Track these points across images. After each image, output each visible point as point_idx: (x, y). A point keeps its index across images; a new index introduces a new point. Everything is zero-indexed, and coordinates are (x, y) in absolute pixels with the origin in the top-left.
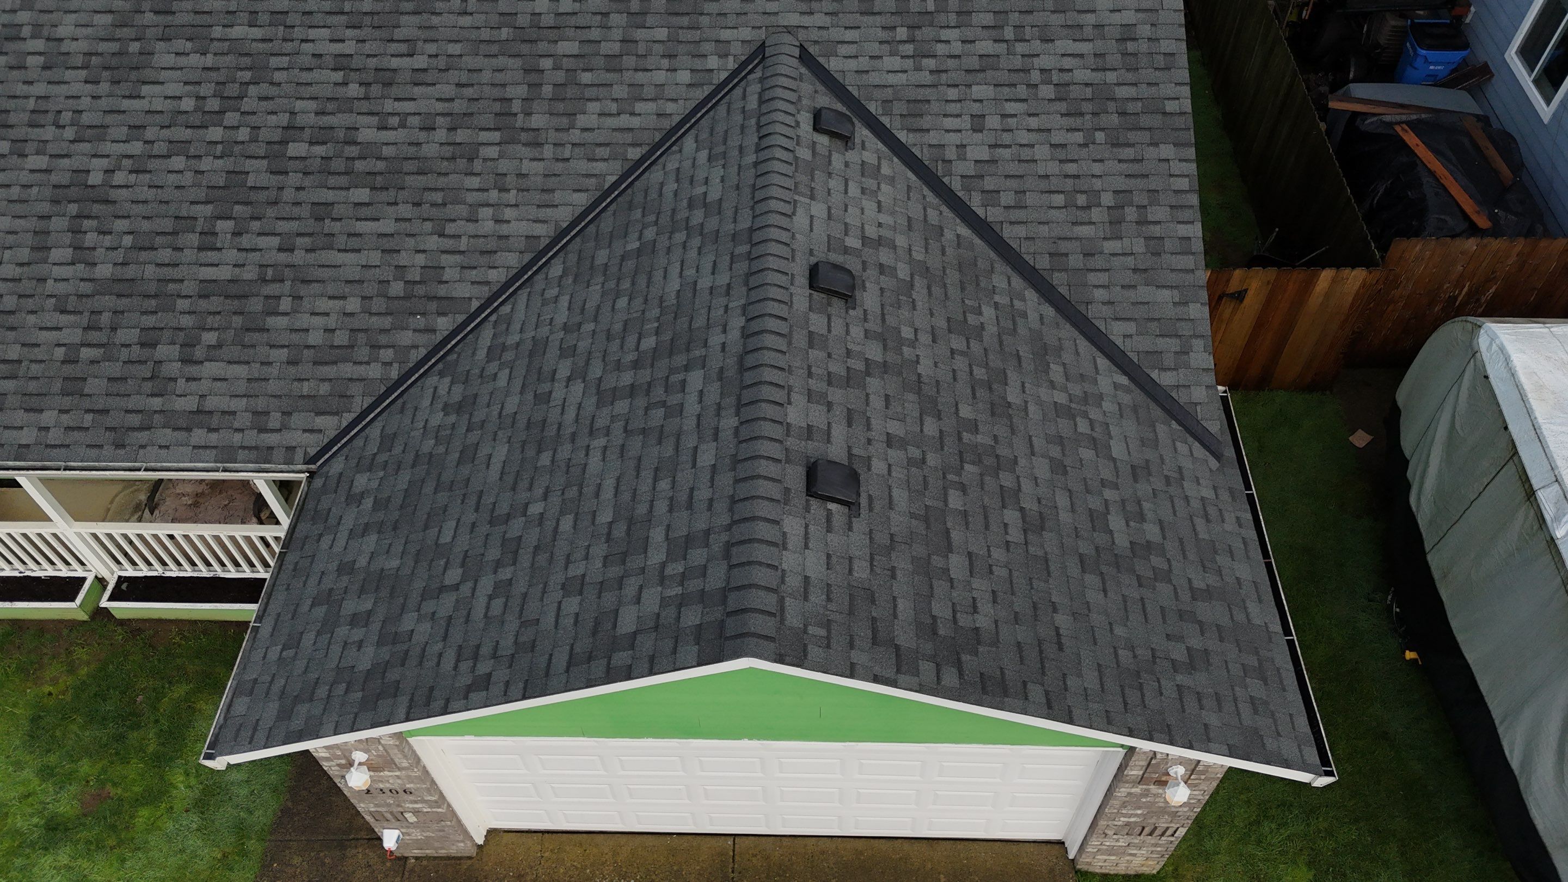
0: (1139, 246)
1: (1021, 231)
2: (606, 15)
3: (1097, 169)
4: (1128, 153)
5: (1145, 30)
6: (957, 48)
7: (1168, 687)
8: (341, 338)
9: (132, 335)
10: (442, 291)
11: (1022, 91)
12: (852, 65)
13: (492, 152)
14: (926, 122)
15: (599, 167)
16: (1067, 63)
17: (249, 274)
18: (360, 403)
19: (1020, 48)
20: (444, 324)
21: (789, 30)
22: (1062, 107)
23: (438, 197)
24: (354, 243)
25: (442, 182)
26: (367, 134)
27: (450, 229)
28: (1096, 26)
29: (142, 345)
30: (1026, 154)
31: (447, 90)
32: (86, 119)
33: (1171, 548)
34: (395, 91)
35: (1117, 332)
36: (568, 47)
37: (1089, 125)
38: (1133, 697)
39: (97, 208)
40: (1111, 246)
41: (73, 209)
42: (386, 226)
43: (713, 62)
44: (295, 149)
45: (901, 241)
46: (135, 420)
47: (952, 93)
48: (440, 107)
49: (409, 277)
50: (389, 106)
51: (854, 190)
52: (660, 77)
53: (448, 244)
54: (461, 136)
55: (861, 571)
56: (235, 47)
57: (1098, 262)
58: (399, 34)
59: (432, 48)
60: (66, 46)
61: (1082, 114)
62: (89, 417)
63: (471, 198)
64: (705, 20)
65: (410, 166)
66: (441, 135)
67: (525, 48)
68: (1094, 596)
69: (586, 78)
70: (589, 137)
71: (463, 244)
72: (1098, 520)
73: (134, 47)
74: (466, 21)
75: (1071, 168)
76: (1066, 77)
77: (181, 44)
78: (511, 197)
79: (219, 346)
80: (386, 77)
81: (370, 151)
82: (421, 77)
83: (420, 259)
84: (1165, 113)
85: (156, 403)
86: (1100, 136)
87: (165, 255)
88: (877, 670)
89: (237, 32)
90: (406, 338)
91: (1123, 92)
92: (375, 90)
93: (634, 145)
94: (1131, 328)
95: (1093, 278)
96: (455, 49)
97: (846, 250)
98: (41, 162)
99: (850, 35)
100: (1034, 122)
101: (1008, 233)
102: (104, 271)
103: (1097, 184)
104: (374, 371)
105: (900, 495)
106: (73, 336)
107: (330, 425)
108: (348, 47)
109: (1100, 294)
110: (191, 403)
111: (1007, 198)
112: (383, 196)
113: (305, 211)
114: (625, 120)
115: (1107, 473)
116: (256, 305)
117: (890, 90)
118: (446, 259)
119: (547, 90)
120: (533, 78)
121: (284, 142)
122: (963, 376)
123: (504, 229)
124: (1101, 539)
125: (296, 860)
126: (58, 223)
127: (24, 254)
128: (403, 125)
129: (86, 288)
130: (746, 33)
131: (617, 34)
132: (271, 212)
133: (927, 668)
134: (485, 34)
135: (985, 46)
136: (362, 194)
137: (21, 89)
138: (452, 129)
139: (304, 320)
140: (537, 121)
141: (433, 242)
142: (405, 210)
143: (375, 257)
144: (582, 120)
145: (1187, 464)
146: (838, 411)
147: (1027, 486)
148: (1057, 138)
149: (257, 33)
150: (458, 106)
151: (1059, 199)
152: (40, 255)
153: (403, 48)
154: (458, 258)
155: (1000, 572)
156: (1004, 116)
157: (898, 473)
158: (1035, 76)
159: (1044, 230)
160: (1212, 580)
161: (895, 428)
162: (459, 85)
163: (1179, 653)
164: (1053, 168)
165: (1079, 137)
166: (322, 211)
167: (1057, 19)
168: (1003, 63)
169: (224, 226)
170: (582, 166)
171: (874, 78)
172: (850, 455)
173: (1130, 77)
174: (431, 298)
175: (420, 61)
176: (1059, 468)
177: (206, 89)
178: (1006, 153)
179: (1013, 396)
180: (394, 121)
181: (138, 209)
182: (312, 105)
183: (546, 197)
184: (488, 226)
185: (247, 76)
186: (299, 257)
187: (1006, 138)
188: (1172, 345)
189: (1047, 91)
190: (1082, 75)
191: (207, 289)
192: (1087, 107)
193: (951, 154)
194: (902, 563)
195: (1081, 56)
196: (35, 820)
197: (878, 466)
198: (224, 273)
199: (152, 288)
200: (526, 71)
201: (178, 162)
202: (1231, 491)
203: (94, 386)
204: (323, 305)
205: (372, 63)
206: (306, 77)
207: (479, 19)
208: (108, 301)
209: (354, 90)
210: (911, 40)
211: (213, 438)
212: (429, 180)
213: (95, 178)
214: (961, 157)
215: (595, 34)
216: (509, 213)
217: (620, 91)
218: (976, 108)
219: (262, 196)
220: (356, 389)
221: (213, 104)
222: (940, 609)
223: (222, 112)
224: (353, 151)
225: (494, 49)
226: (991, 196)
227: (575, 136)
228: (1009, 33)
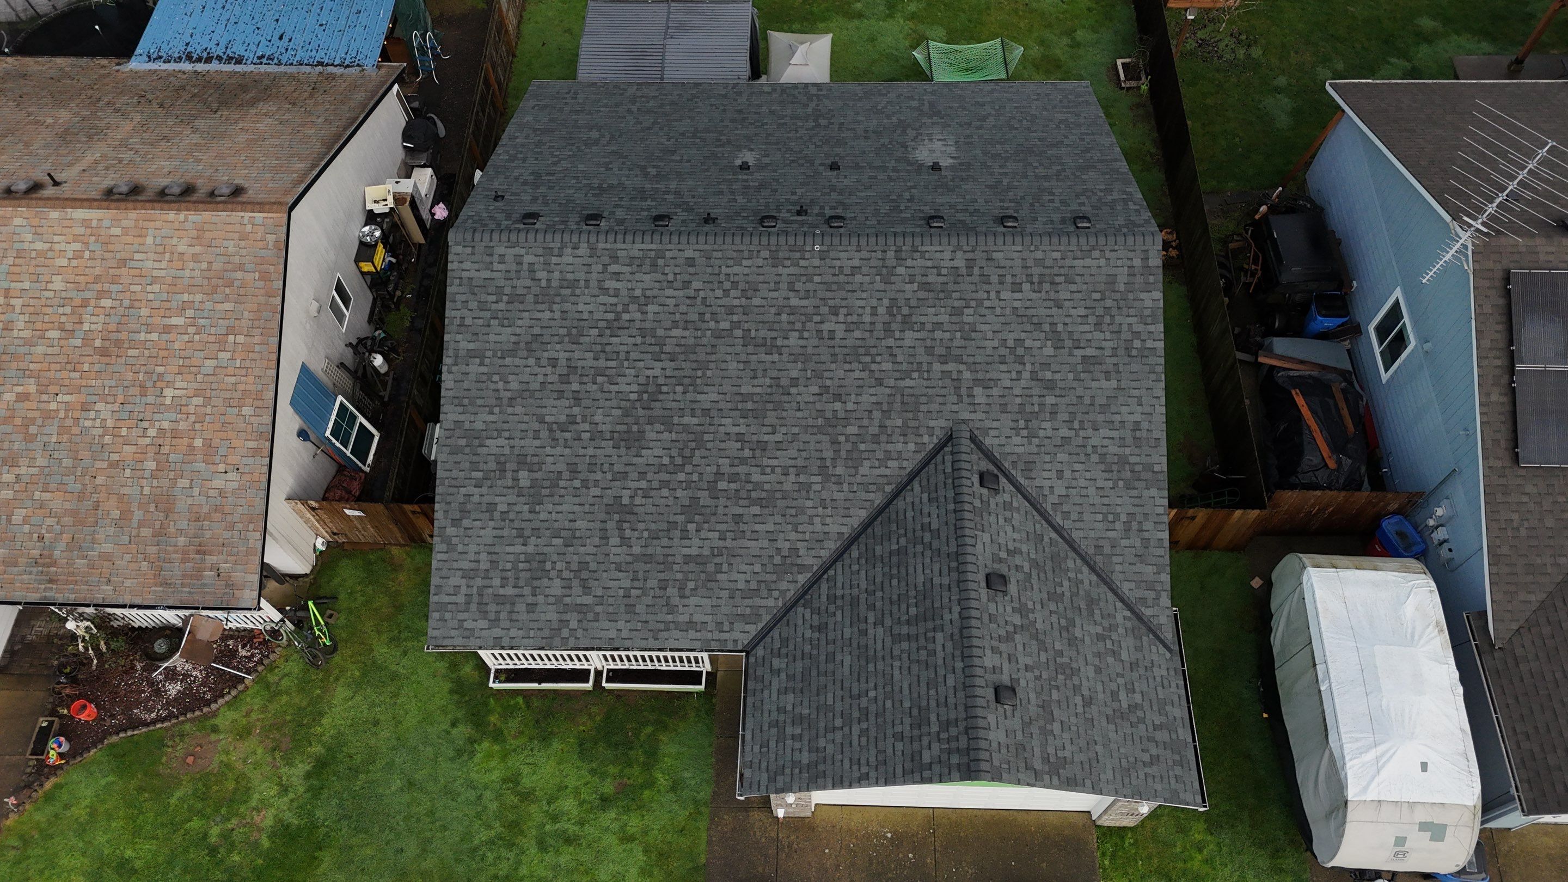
0: (1138, 543)
1: (1081, 534)
2: (871, 412)
3: (1119, 501)
4: (1135, 493)
5: (1145, 425)
6: (1050, 433)
7: (1142, 776)
8: (753, 585)
9: (652, 583)
10: (799, 561)
11: (1082, 458)
12: (996, 441)
13: (818, 487)
14: (1033, 475)
15: (872, 496)
16: (1106, 442)
17: (706, 552)
18: (766, 618)
19: (1082, 433)
20: (802, 579)
21: (964, 421)
22: (1102, 467)
23: (793, 512)
24: (755, 536)
25: (794, 503)
26: (756, 477)
27: (800, 528)
28: (1120, 422)
29: (660, 588)
30: (1084, 492)
31: (793, 453)
32: (616, 468)
33: (1146, 705)
34: (768, 454)
35: (1126, 588)
36: (852, 430)
37: (1115, 477)
38: (1127, 781)
39: (628, 517)
40: (1125, 542)
41: (616, 517)
42: (771, 527)
43: (926, 439)
44: (722, 485)
45: (1024, 548)
46: (662, 626)
47: (1047, 458)
48: (791, 462)
49: (783, 554)
50: (766, 462)
51: (1001, 521)
52: (900, 446)
53: (800, 536)
54: (802, 478)
55: (1019, 736)
56: (686, 428)
57: (1118, 551)
58: (767, 422)
59: (784, 430)
60: (603, 428)
61: (1112, 471)
62: (640, 624)
63: (810, 512)
64: (921, 415)
65: (778, 495)
66: (792, 478)
67: (830, 430)
68: (1112, 735)
69: (862, 447)
70: (865, 480)
71: (807, 536)
72: (1114, 695)
73: (635, 428)
74: (799, 414)
75: (1106, 501)
76: (1105, 450)
77: (658, 427)
78: (829, 511)
79: (695, 589)
80: (763, 446)
81: (758, 486)
82: (780, 446)
83: (787, 545)
84: (1153, 472)
85: (670, 617)
86: (1121, 483)
87: (665, 542)
88: (1028, 781)
89: (687, 420)
90: (784, 585)
91: (1133, 459)
92: (758, 453)
93: (888, 484)
94: (1133, 585)
95: (1115, 559)
96: (796, 430)
97: (1000, 561)
98: (596, 491)
99: (995, 424)
100: (1088, 475)
101: (1076, 535)
102: (637, 550)
103: (1119, 510)
104: (771, 603)
105: (1032, 696)
106: (627, 584)
107: (753, 630)
108: (742, 429)
109: (1118, 568)
110: (686, 618)
111: (1074, 516)
112: (766, 511)
113: (729, 519)
114: (883, 471)
115: (1119, 670)
116: (711, 568)
117: (1015, 456)
118: (799, 545)
119: (843, 454)
120: (836, 447)
121: (716, 482)
122: (1056, 625)
123: (826, 529)
124: (1115, 705)
125: (726, 817)
126: (611, 525)
127: (597, 541)
128: (773, 472)
129: (629, 559)
130: (942, 423)
131: (876, 422)
132: (713, 519)
133: (1046, 777)
134: (810, 422)
135: (1064, 432)
136: (756, 510)
137: (581, 452)
138: (797, 475)
139: (735, 576)
140: (839, 470)
141: (793, 536)
142: (778, 518)
143: (766, 543)
144: (862, 470)
145: (1155, 657)
146: (1005, 655)
147: (1085, 682)
148: (1100, 483)
149: (695, 421)
150: (800, 462)
151: (1100, 517)
152: (604, 541)
153: (769, 429)
154: (805, 543)
155: (1074, 728)
156: (1073, 471)
157: (1031, 685)
158: (1089, 450)
159: (1092, 534)
160: (1163, 719)
161: (1029, 661)
162: (799, 450)
163: (1146, 758)
164: (1097, 500)
165: (1110, 484)
166: (738, 518)
167: (1101, 418)
168: (1074, 443)
169: (691, 527)
170: (864, 496)
171: (1008, 449)
172: (1011, 679)
173: (1137, 451)
174: (793, 565)
175: (778, 437)
176: (1098, 670)
177: (674, 452)
178: (1073, 492)
179: (1078, 633)
180: (768, 470)
181: (648, 518)
182: (727, 461)
183: (846, 511)
184: (818, 527)
185: (693, 445)
186: (729, 543)
187: (1074, 483)
188: (1152, 595)
189: (1095, 458)
190: (1113, 449)
191: (688, 559)
192: (1115, 467)
193: (1046, 492)
194: (1035, 730)
195: (1113, 438)
196: (594, 796)
197: (1023, 683)
198: (694, 551)
199: (661, 559)
200: (833, 443)
201: (665, 492)
202: (1175, 669)
203: (639, 609)
204: (743, 568)
205: (755, 438)
206: (723, 445)
207: (806, 413)
208: (640, 566)
209: (747, 453)
210: (1026, 428)
211: (698, 635)
212: (790, 503)
213: (626, 501)
214: (1052, 493)
215: (866, 422)
216: (828, 520)
217: (880, 455)
218: (1059, 467)
219: (708, 510)
220: (762, 611)
221: (679, 461)
222: (1051, 750)
223: (683, 465)
224: (750, 487)
225: (815, 430)
226: (1066, 515)
227: (859, 479)
228: (1076, 425)
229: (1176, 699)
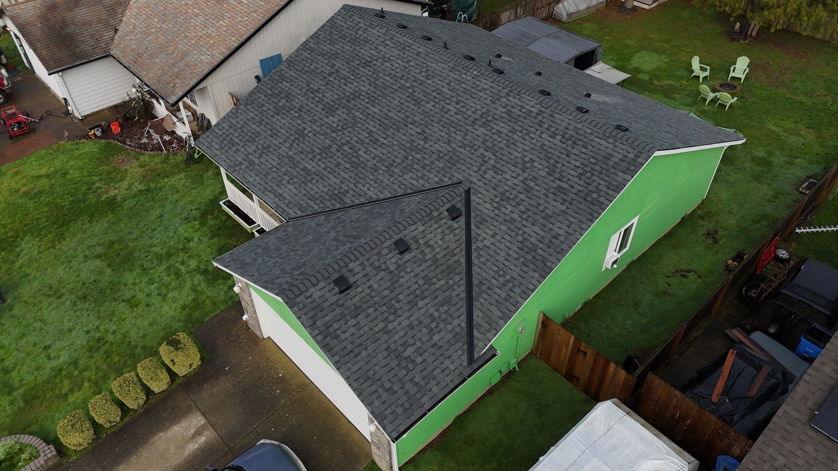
0: (504, 295)
1: (478, 270)
2: (433, 153)
3: (513, 267)
4: (525, 269)
5: (562, 238)
6: (507, 212)
7: (373, 388)
8: (317, 196)
9: (283, 170)
10: (344, 198)
11: (514, 233)
12: (478, 200)
13: (381, 172)
14: (481, 226)
15: (399, 190)
16: (533, 234)
17: (314, 170)
18: (308, 212)
19: (524, 222)
20: (338, 206)
21: (471, 182)
22: (520, 245)
23: (361, 176)
24: (337, 176)
25: (365, 173)
26: (361, 153)
27: (358, 185)
28: (550, 229)
29: (284, 174)
30: (499, 251)
31: (385, 151)
32: (315, 118)
33: (420, 367)
34: (375, 146)
36: (418, 156)
37: (522, 255)
38: (361, 381)
39: (301, 139)
40: (497, 290)
41: (297, 136)
42: (346, 176)
43: (446, 179)
44: (345, 148)
46: (270, 189)
47: (495, 223)
48: (380, 155)
49: (340, 191)
50: (371, 148)
51: (440, 230)
52: (431, 176)
53: (354, 188)
54: (378, 164)
55: (326, 304)
56: (354, 118)
57: (490, 292)
58: (387, 132)
59: (390, 140)
60: (325, 99)
61: (523, 250)
62: (264, 183)
63: (368, 180)
64: (454, 168)
65: (362, 165)
66: (374, 162)
67: (409, 151)
68: (380, 356)
69: (416, 166)
70: (404, 181)
71: (357, 190)
72: (406, 345)
73: (336, 106)
74: (403, 137)
75: (506, 263)
76: (529, 238)
77: (345, 111)
78: (375, 185)
79: (295, 183)
80: (376, 141)
81: (358, 157)
82: (383, 145)
83: (346, 188)
84: (545, 265)
85: (276, 188)
86: (522, 259)
87: (303, 156)
89: (357, 114)
90: (328, 204)
91: (540, 251)
92: (372, 143)
93: (411, 189)
94: (481, 314)
95: (484, 295)
96: (395, 143)
97: (417, 242)
98: (300, 122)
99: (485, 192)
100: (508, 244)
101: (475, 269)
102: (291, 153)
103: (509, 271)
104: (316, 207)
105: (357, 299)
106: (275, 164)
107: (299, 213)
108: (374, 130)
109: (482, 300)
110: (280, 191)
111: (483, 260)
112: (352, 169)
113: (335, 163)
114: (414, 182)
115: (424, 339)
116: (309, 178)
117: (481, 213)
118: (351, 191)
119: (405, 164)
120: (404, 159)
121: (344, 145)
122: (412, 289)
123: (368, 192)
124: (401, 349)
126: (292, 138)
127: (281, 141)
128: (369, 155)
129: (285, 155)
130: (460, 177)
131: (431, 159)
132: (329, 159)
133: (317, 332)
134: (404, 143)
135: (515, 216)
136: (348, 166)
137: (310, 104)
138: (378, 162)
139: (314, 187)
140: (396, 171)
141: (352, 186)
142: (353, 175)
143: (338, 182)
144: (406, 176)
145: (455, 356)
146: (365, 272)
147: (395, 323)
148: (510, 252)
149: (361, 116)
150: (384, 157)
151: (496, 269)
152: (284, 142)
153: (385, 136)
154: (354, 192)
155: (362, 332)
156: (502, 238)
157: (363, 295)
158: (521, 232)
159: (484, 274)
160: (422, 383)
161: (375, 286)
162: (389, 152)
163: (387, 385)
164: (502, 259)
165: (516, 256)
166: (338, 165)
167: (541, 221)
168: (516, 224)
169: (319, 157)
170: (395, 187)
171: (480, 207)
172: (355, 282)
173: (546, 249)
174: (341, 198)
175: (385, 141)
176: (411, 327)
177: (341, 124)
178: (494, 248)
179: (421, 304)
180: (369, 152)
181: (307, 143)
182: (356, 139)
183: (382, 190)
184: (365, 189)
185: (350, 125)
186: (325, 172)
187: (498, 244)
188: (487, 327)
189: (520, 238)
190: (533, 240)
191: (305, 169)
192: (526, 249)
193: (480, 239)
194: (338, 311)
195: (538, 234)
197: (360, 290)
198: (309, 167)
199: (295, 162)
200: (405, 157)
201: (322, 137)
202: (461, 373)
203: (270, 177)
204: (321, 186)
205: (376, 136)
206: (361, 132)
207: (407, 138)
208: (286, 160)
209: (367, 141)
210: (498, 203)
211: (278, 202)
212: (363, 171)
213: (306, 132)
214: (482, 241)
215: (427, 156)
216: (372, 189)
217: (420, 174)
218: (498, 231)
219: (330, 154)
220: (310, 209)
221: (339, 128)
222: (336, 326)
223: (339, 131)
224: (355, 155)
225: (403, 147)
226: (480, 256)
227: (401, 179)
228: (525, 216)
229: (443, 384)
